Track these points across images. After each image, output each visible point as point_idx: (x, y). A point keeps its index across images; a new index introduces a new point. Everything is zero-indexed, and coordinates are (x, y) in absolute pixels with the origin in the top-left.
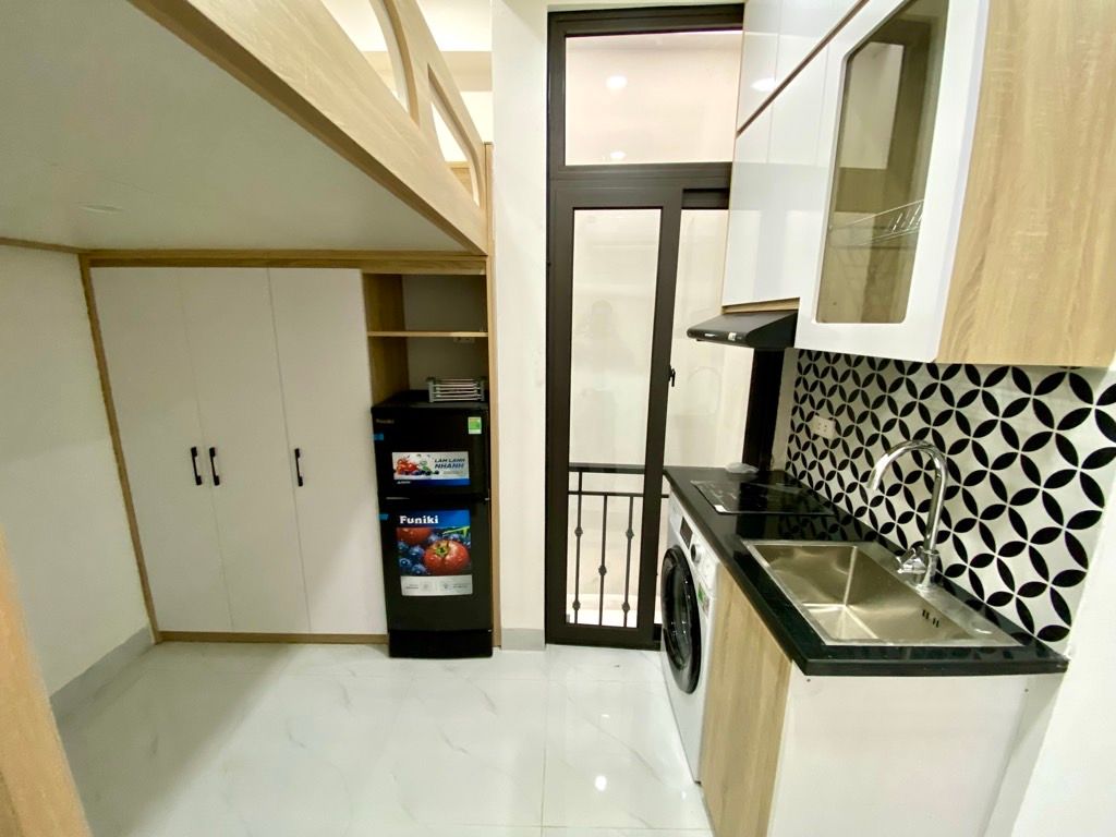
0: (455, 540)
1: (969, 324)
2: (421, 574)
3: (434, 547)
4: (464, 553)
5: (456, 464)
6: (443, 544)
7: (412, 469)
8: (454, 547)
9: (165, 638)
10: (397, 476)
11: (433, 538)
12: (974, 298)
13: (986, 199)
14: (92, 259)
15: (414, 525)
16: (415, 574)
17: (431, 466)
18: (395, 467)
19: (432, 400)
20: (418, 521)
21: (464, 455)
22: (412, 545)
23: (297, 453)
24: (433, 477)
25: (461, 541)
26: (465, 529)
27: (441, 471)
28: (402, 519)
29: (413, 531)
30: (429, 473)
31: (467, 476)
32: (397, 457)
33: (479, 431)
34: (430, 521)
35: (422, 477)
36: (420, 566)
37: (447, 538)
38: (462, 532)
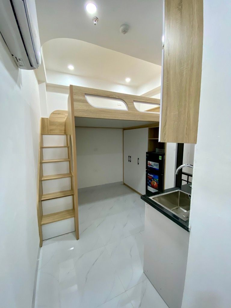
0: (156, 182)
1: (165, 134)
2: (150, 186)
3: (152, 181)
4: (157, 185)
5: (157, 165)
6: (154, 182)
7: (150, 165)
8: (155, 183)
9: (124, 184)
10: (148, 166)
11: (152, 180)
12: (165, 129)
13: (165, 109)
14: (124, 129)
15: (150, 176)
16: (149, 186)
17: (153, 165)
18: (148, 164)
19: (156, 152)
20: (150, 175)
21: (158, 164)
22: (149, 180)
23: (138, 159)
24: (153, 167)
25: (157, 182)
26: (158, 180)
27: (154, 166)
28: (148, 174)
29: (150, 177)
30: (152, 166)
31: (158, 168)
32: (149, 162)
33: (161, 159)
34: (152, 176)
35: (151, 167)
36: (150, 185)
37: (154, 181)
38: (157, 180)
